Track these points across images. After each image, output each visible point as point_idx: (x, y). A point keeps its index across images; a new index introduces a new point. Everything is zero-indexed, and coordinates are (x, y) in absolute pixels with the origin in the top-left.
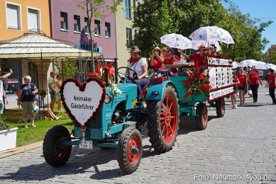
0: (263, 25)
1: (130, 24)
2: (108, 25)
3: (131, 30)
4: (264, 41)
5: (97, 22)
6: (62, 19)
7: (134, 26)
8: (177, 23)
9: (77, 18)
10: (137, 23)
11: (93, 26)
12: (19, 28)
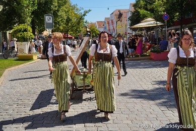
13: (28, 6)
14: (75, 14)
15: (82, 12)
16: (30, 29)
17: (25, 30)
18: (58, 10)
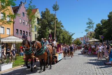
0: (73, 34)
1: (36, 33)
2: (30, 33)
3: (36, 35)
4: (73, 39)
6: (17, 31)
7: (38, 34)
9: (21, 31)
10: (38, 33)
11: (26, 33)
12: (4, 34)
13: (48, 35)
14: (68, 35)
18: (59, 36)
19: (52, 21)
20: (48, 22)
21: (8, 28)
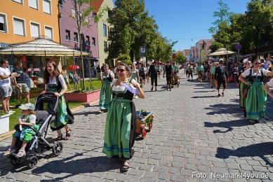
0: (174, 43)
1: (106, 39)
3: (106, 42)
4: (173, 51)
5: (87, 37)
6: (67, 34)
7: (109, 40)
8: (134, 38)
9: (76, 34)
10: (110, 38)
11: (86, 39)
13: (128, 41)
14: (165, 45)
15: (171, 43)
16: (129, 57)
17: (126, 58)
18: (150, 43)
19: (136, 14)
20: (129, 16)
21: (46, 28)
